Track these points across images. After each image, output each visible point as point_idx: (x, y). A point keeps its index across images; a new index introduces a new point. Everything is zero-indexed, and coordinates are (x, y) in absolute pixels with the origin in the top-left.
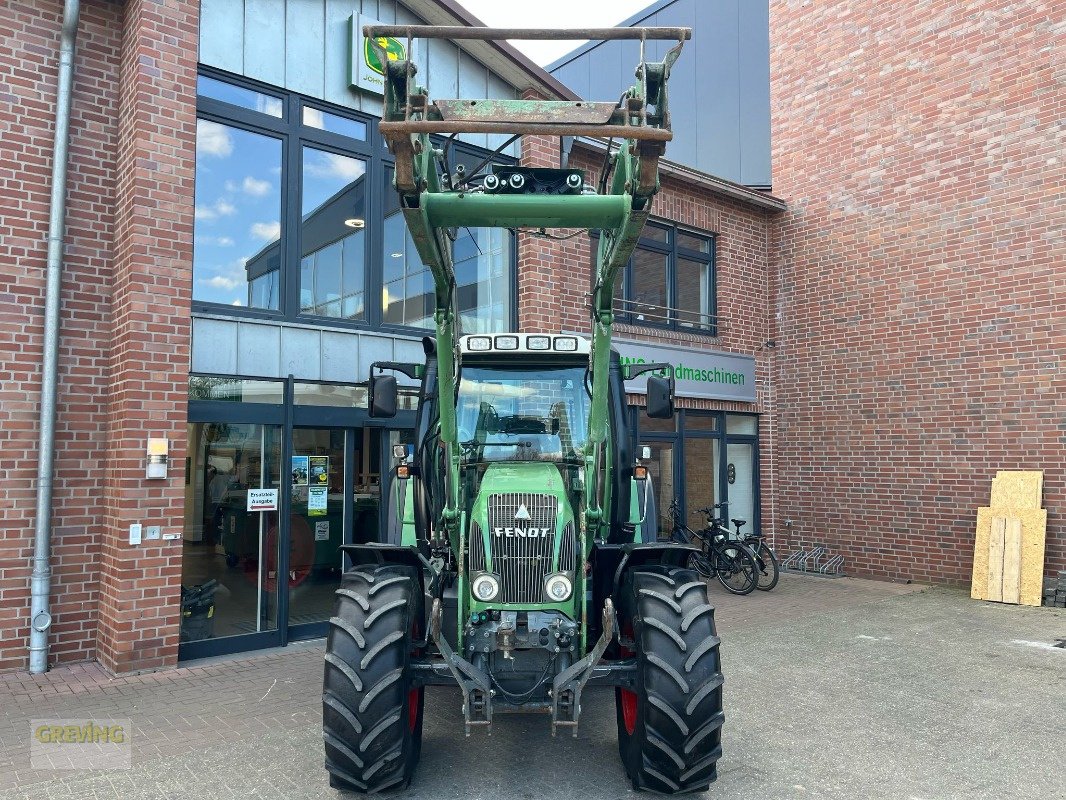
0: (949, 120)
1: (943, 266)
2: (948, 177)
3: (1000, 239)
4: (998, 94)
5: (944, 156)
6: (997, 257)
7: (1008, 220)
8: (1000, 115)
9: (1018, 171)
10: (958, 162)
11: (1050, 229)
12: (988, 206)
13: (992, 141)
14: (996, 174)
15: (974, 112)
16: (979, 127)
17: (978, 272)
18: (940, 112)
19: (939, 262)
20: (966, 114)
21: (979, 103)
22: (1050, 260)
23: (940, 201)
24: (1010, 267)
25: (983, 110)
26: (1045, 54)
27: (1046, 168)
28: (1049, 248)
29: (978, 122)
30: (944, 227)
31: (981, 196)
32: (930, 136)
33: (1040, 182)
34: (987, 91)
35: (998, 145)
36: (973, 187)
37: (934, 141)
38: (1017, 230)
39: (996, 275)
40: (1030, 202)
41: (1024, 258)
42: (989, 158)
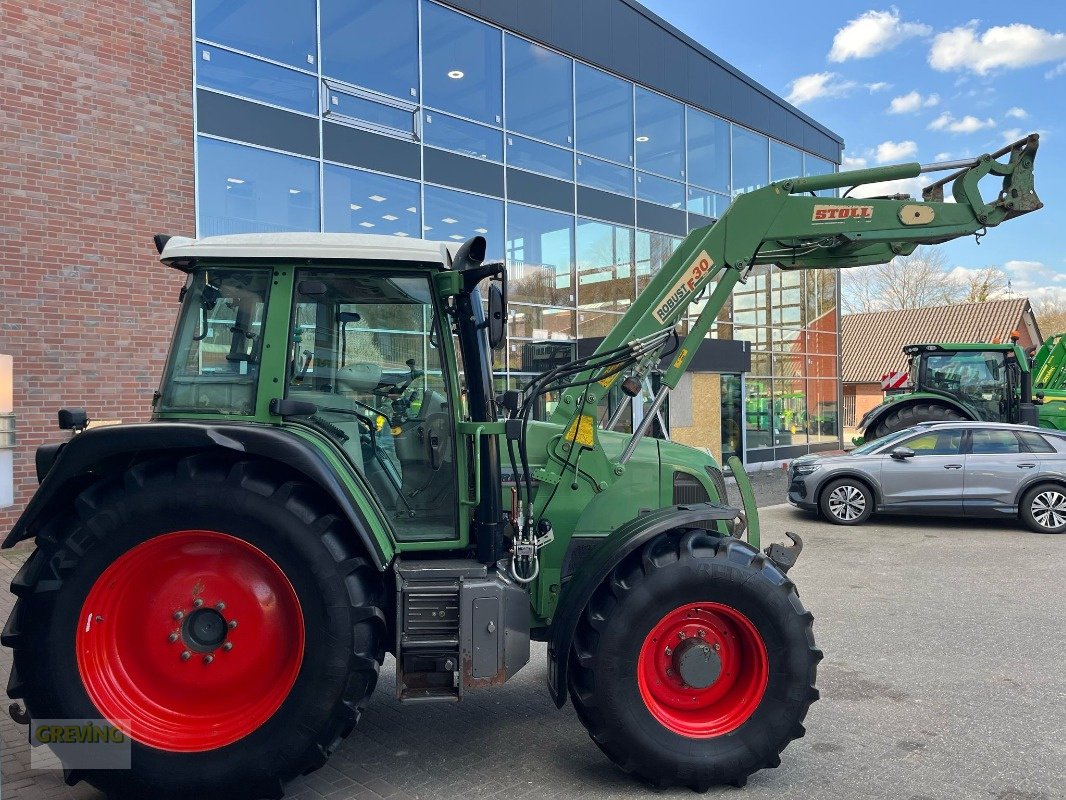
0: (35, 33)
1: (21, 193)
2: (31, 95)
3: (86, 185)
4: (91, 35)
5: (28, 71)
6: (81, 202)
7: (94, 168)
8: (92, 58)
9: (105, 123)
10: (44, 84)
11: (136, 192)
12: (75, 146)
13: (82, 81)
14: (84, 116)
15: (65, 41)
16: (68, 59)
17: (61, 211)
18: (25, 18)
19: (17, 187)
20: (56, 38)
21: (72, 33)
22: (134, 221)
23: (19, 118)
24: (93, 216)
25: (75, 43)
26: (139, 24)
27: (134, 133)
28: (134, 209)
29: (70, 53)
30: (24, 149)
31: (68, 133)
32: (11, 39)
33: (127, 144)
34: (80, 26)
35: (88, 88)
36: (59, 119)
37: (17, 47)
38: (101, 180)
39: (80, 220)
40: (117, 159)
41: (110, 211)
42: (79, 96)
